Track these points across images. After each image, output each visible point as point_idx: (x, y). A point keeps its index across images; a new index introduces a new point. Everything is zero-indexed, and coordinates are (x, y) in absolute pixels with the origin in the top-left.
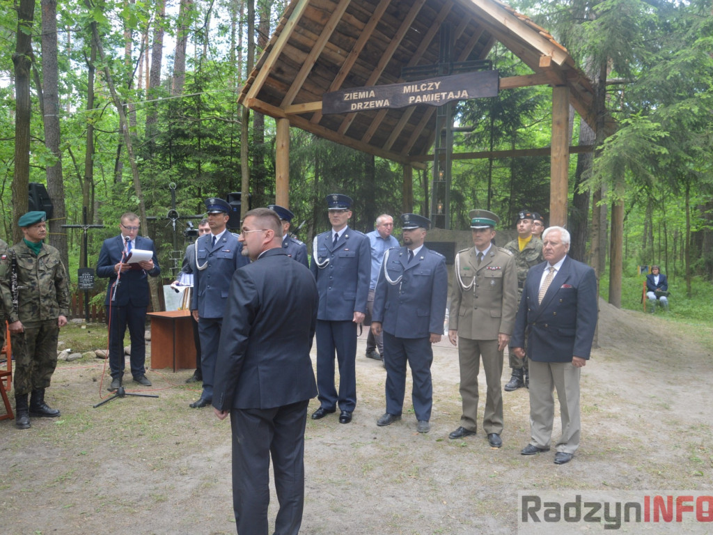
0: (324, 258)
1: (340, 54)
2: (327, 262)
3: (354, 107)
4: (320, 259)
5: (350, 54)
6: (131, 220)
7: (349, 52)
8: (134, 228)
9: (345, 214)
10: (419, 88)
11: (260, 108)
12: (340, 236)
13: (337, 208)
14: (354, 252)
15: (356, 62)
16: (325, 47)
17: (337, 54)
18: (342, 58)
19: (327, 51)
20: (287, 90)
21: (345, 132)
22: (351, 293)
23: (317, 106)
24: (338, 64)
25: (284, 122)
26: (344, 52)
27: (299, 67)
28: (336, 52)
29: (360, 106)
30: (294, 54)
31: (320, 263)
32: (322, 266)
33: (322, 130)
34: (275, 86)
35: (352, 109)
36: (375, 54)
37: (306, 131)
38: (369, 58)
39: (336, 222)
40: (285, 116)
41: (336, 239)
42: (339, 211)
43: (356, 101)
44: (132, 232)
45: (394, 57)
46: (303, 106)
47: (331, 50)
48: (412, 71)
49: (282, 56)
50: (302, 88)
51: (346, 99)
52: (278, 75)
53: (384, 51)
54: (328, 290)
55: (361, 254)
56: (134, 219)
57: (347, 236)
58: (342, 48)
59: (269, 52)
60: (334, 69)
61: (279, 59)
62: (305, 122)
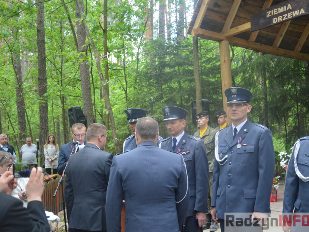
0: (224, 154)
2: (226, 159)
3: (275, 21)
4: (221, 155)
6: (79, 129)
8: (82, 135)
9: (244, 107)
11: (203, 35)
12: (238, 130)
13: (235, 101)
14: (253, 147)
22: (252, 191)
23: (247, 26)
25: (225, 43)
29: (280, 19)
31: (221, 159)
32: (222, 162)
33: (258, 46)
34: (215, 17)
35: (274, 22)
37: (246, 48)
39: (234, 116)
40: (225, 39)
41: (235, 133)
42: (238, 105)
43: (277, 16)
44: (81, 138)
50: (236, 16)
51: (268, 16)
54: (227, 188)
55: (260, 148)
56: (81, 128)
57: (245, 130)
62: (243, 42)
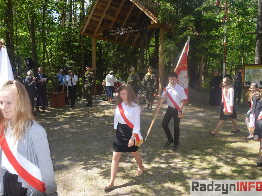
1: (111, 17)
5: (114, 17)
7: (114, 16)
10: (127, 29)
11: (85, 35)
15: (116, 19)
16: (105, 16)
17: (110, 18)
18: (112, 19)
20: (95, 29)
21: (116, 40)
23: (102, 34)
24: (111, 20)
25: (94, 39)
26: (112, 17)
27: (97, 22)
28: (109, 17)
30: (95, 19)
35: (110, 35)
36: (123, 16)
38: (121, 17)
40: (94, 37)
45: (130, 16)
46: (98, 34)
47: (108, 17)
48: (137, 20)
49: (91, 20)
50: (99, 28)
51: (109, 32)
52: (91, 25)
53: (126, 15)
59: (87, 19)
60: (109, 22)
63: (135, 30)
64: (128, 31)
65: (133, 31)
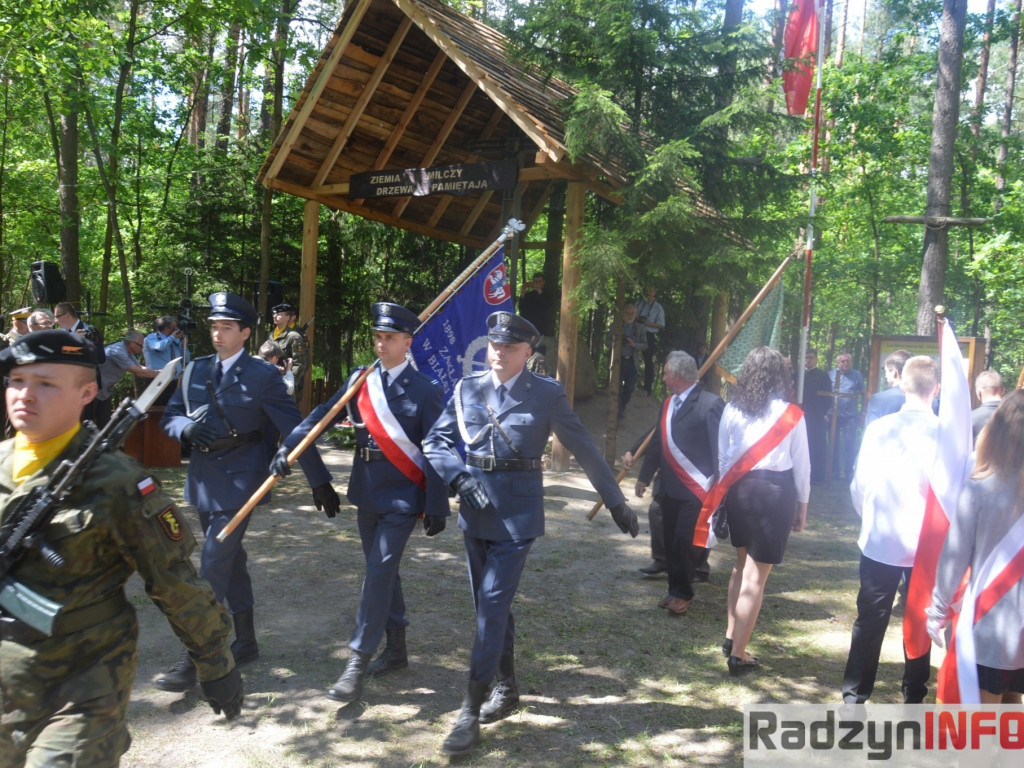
1: (384, 127)
3: (380, 191)
5: (397, 127)
7: (395, 124)
10: (442, 175)
15: (403, 135)
16: (360, 119)
17: (380, 128)
18: (387, 132)
19: (364, 125)
20: (318, 168)
21: (400, 213)
23: (344, 188)
24: (382, 138)
25: (312, 204)
26: (388, 125)
27: (330, 143)
28: (377, 126)
29: (384, 191)
30: (321, 128)
34: (301, 163)
35: (378, 194)
36: (432, 126)
38: (424, 129)
40: (314, 198)
43: (382, 186)
45: (457, 127)
46: (332, 188)
47: (371, 123)
48: (484, 145)
49: (305, 131)
50: (335, 165)
51: (372, 182)
52: (304, 152)
53: (443, 123)
58: (386, 121)
59: (290, 128)
60: (377, 144)
61: (301, 134)
63: (472, 183)
64: (447, 184)
65: (467, 185)
